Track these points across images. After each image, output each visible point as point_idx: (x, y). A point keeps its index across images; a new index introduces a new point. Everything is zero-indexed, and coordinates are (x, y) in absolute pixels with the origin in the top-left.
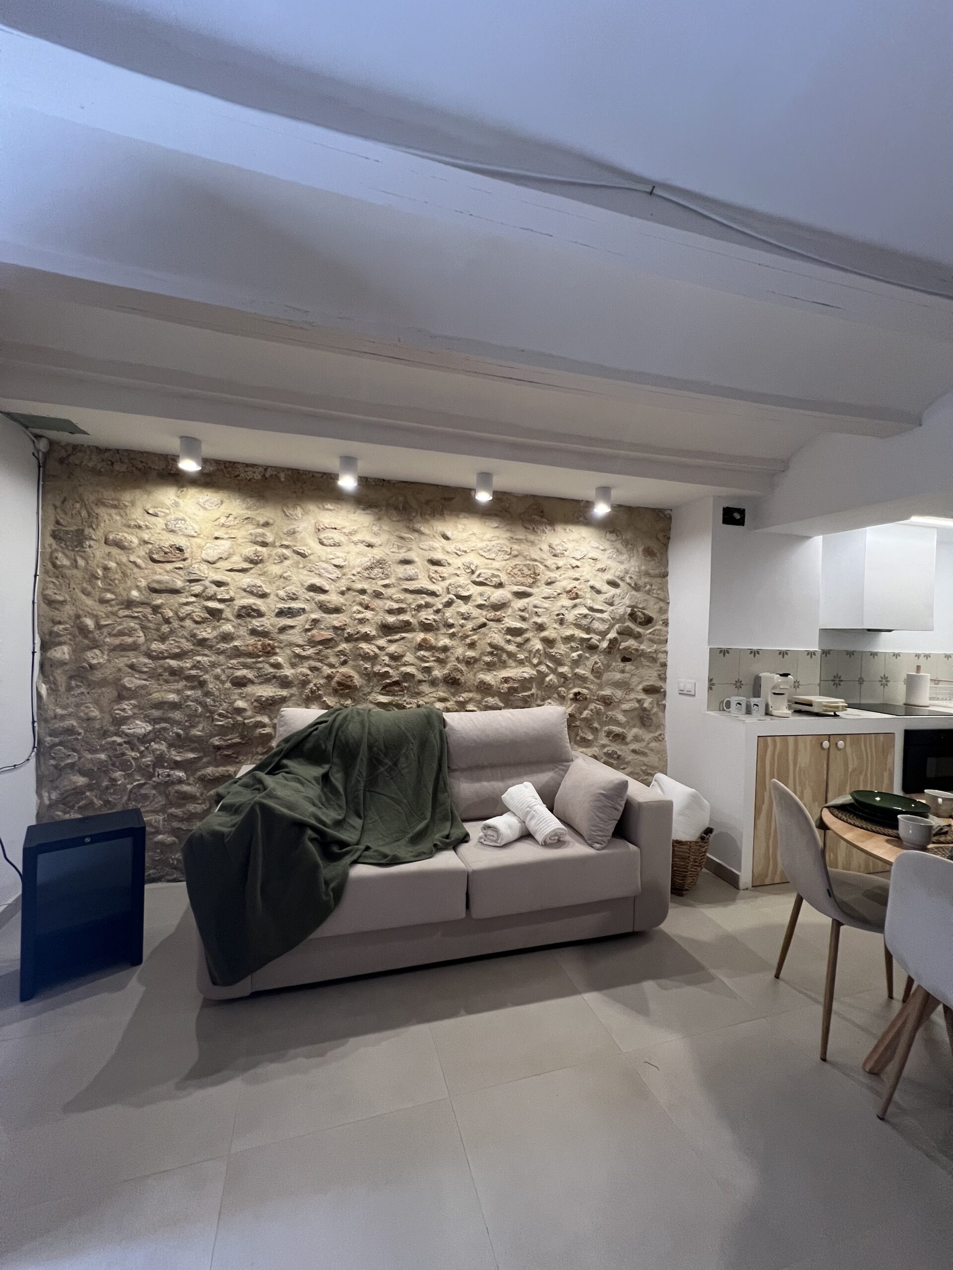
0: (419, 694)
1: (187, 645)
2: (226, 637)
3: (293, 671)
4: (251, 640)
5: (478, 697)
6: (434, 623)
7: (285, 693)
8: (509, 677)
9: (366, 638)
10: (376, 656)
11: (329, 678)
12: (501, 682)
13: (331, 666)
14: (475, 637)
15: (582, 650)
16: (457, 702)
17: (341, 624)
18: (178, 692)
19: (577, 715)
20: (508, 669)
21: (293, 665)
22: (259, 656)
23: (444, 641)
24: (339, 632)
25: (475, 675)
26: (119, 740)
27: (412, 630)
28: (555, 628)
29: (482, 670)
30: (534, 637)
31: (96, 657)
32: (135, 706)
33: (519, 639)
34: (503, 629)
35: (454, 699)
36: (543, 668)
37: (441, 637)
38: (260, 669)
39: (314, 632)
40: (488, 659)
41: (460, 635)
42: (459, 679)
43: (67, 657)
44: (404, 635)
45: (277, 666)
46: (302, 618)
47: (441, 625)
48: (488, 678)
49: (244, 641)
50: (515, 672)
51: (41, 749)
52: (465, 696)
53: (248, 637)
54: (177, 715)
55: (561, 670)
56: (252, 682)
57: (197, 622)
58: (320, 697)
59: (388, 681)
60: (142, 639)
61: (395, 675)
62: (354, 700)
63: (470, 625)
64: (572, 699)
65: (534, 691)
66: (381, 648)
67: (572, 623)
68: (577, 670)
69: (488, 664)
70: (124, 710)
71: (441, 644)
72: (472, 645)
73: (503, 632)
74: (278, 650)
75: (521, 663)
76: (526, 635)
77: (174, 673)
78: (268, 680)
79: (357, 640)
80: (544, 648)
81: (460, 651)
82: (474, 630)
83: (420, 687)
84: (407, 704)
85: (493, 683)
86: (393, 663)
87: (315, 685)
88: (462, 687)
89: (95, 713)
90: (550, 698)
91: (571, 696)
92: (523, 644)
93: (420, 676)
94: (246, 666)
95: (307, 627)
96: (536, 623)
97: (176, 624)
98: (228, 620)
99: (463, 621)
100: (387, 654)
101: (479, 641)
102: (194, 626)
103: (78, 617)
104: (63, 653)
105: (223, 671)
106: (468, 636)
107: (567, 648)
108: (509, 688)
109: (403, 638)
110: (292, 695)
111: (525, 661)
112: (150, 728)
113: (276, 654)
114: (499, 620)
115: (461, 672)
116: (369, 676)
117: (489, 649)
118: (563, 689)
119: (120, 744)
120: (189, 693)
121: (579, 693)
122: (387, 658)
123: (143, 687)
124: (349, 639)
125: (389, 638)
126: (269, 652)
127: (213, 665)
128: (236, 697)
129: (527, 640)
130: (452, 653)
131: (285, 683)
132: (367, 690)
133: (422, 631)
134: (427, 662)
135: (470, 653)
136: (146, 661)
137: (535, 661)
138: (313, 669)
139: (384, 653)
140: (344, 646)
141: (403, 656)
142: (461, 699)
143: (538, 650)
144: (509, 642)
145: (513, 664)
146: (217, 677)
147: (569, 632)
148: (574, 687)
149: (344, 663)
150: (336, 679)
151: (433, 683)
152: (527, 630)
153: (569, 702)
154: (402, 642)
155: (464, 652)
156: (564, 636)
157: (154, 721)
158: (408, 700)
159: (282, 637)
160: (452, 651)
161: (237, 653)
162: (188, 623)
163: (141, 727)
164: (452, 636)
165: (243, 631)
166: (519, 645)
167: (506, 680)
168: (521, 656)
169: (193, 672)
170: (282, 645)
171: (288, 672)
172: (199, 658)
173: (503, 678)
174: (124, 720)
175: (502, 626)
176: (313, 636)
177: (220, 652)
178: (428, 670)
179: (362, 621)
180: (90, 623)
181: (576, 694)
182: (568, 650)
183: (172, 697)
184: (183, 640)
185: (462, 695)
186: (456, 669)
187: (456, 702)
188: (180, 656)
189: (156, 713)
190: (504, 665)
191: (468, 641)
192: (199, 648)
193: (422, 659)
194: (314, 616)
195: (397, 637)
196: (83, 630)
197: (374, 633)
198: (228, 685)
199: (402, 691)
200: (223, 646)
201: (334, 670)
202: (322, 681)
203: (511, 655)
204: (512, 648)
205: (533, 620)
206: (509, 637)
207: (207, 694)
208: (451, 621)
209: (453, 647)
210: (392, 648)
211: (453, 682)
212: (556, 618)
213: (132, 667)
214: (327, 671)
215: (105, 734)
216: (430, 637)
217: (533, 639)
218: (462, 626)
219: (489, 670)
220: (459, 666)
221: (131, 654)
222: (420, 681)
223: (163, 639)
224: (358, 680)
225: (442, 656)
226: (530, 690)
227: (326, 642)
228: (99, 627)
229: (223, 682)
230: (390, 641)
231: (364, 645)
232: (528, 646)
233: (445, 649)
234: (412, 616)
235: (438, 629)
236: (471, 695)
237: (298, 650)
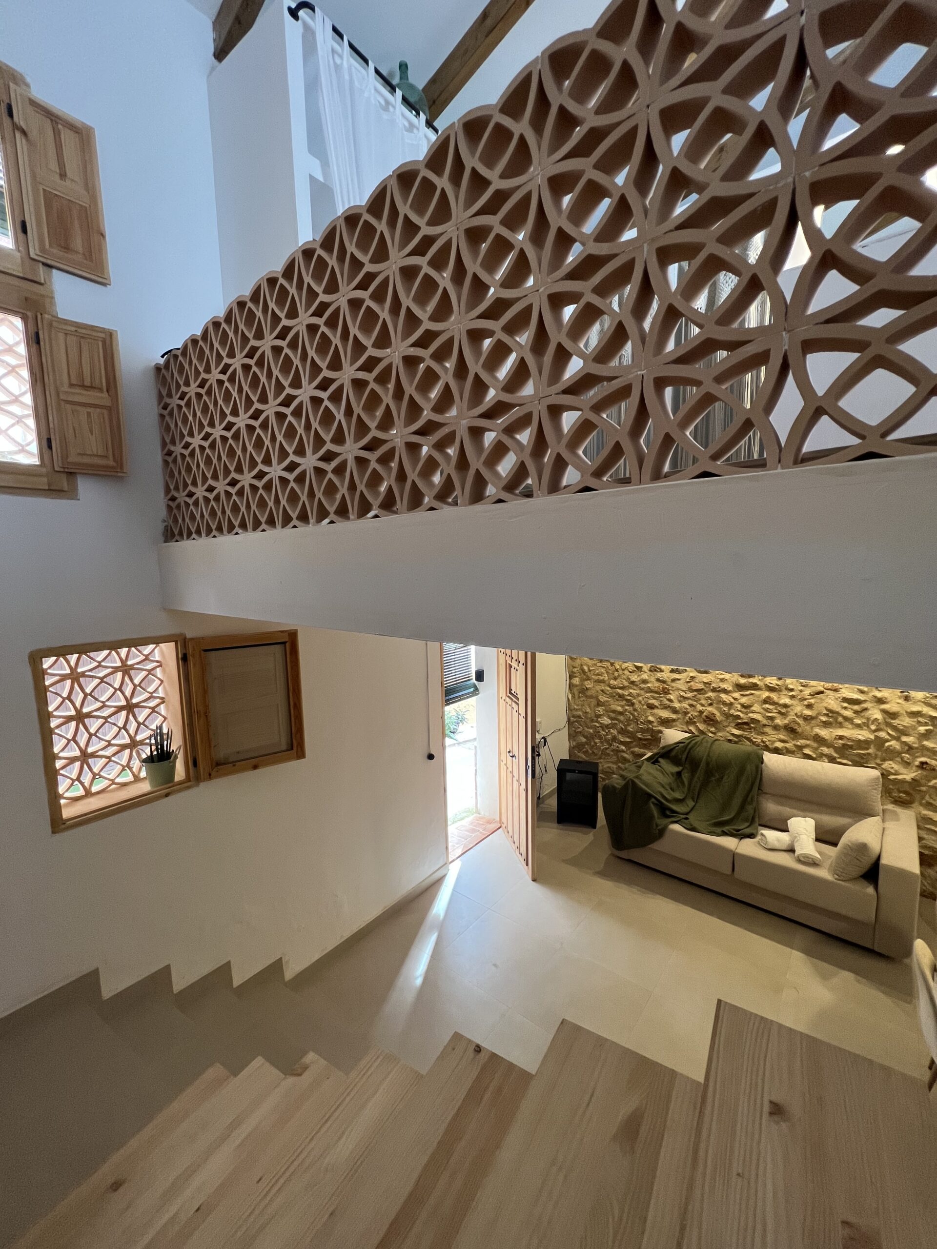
0: (764, 733)
1: (626, 684)
2: (645, 682)
3: (679, 705)
4: (657, 684)
5: (815, 745)
6: (777, 687)
7: (674, 716)
8: (843, 736)
9: (725, 691)
10: (731, 704)
11: (701, 712)
12: (835, 738)
13: (703, 705)
14: (812, 701)
15: (932, 725)
16: (796, 746)
17: (708, 681)
18: (622, 706)
19: (923, 781)
20: (844, 729)
21: (680, 702)
22: (661, 694)
23: (787, 701)
24: (707, 685)
25: (812, 728)
26: (598, 725)
27: (759, 689)
28: (898, 703)
29: (818, 726)
30: (873, 707)
31: (588, 684)
32: (604, 710)
33: (856, 707)
34: (839, 698)
35: (793, 742)
36: (882, 734)
37: (783, 697)
38: (661, 701)
39: (692, 683)
40: (824, 719)
41: (799, 697)
42: (796, 729)
43: (578, 683)
44: (753, 692)
45: (670, 700)
46: (685, 674)
47: (783, 688)
48: (824, 733)
49: (653, 685)
50: (848, 732)
51: (569, 722)
52: (801, 742)
53: (655, 682)
54: (621, 718)
55: (904, 739)
56: (657, 708)
57: (630, 672)
58: (695, 723)
59: (739, 721)
60: (606, 678)
61: (745, 718)
62: (716, 729)
63: (807, 691)
64: (917, 766)
65: (870, 751)
66: (735, 699)
67: (920, 701)
68: (925, 743)
69: (824, 722)
70: (599, 711)
71: (782, 702)
72: (809, 706)
73: (840, 700)
74: (671, 692)
75: (859, 726)
76: (864, 705)
77: (621, 696)
78: (666, 707)
79: (719, 691)
80: (884, 719)
81: (799, 708)
82: (811, 695)
83: (765, 729)
84: (754, 738)
85: (827, 738)
86: (743, 710)
87: (692, 715)
88: (800, 735)
89: (588, 710)
90: (891, 760)
91: (917, 763)
92: (861, 712)
93: (765, 722)
94: (654, 698)
95: (688, 680)
96: (875, 697)
97: (621, 672)
98: (645, 672)
99: (802, 688)
100: (739, 703)
101: (816, 704)
103: (582, 665)
104: (576, 681)
105: (643, 699)
106: (805, 699)
107: (913, 721)
108: (844, 745)
109: (752, 694)
110: (678, 719)
111: (862, 725)
112: (610, 722)
113: (670, 694)
114: (836, 690)
115: (799, 724)
116: (727, 716)
117: (825, 712)
118: (907, 756)
119: (598, 727)
120: (627, 708)
121: (926, 763)
122: (739, 707)
123: (607, 701)
124: (714, 690)
125: (742, 693)
126: (666, 692)
127: (638, 695)
128: (649, 714)
129: (866, 709)
130: (792, 709)
131: (675, 711)
132: (725, 724)
133: (768, 691)
134: (771, 713)
135: (808, 712)
136: (609, 689)
137: (873, 727)
138: (691, 705)
139: (737, 702)
140: (710, 694)
141: (751, 706)
142: (799, 744)
143: (876, 719)
144: (845, 708)
145: (850, 726)
146: (640, 702)
147: (915, 708)
148: (923, 756)
149: (711, 705)
150: (705, 714)
151: (776, 728)
152: (865, 701)
153: (914, 768)
154: (751, 696)
155: (802, 710)
156: (909, 711)
157: (612, 719)
158: (754, 736)
159: (673, 684)
161: (649, 690)
162: (626, 672)
163: (606, 721)
164: (792, 697)
165: (653, 679)
166: (856, 712)
167: (841, 738)
168: (858, 721)
169: (629, 698)
170: (673, 689)
171: (677, 705)
172: (631, 691)
173: (837, 735)
174: (599, 716)
175: (839, 695)
176: (691, 686)
177: (642, 689)
178: (772, 719)
179: (722, 680)
180: (586, 668)
181: (922, 763)
182: (914, 724)
183: (619, 709)
184: (624, 681)
185: (800, 741)
186: (795, 722)
187: (794, 745)
188: (622, 688)
189: (613, 715)
190: (841, 725)
191: (806, 703)
192: (632, 685)
193: (767, 710)
194: (691, 674)
195: (748, 693)
196: (583, 671)
197: (731, 688)
198: (645, 707)
199: (751, 729)
200: (643, 686)
201: (704, 708)
202: (696, 714)
203: (846, 719)
204: (848, 713)
205: (873, 694)
206: (845, 705)
207: (635, 710)
208: (791, 687)
209: (792, 705)
210: (744, 700)
211: (791, 730)
212: (900, 694)
213: (602, 691)
214: (700, 708)
215: (592, 721)
216: (774, 696)
217: (872, 709)
218: (801, 691)
219: (825, 727)
220: (797, 719)
221: (602, 684)
222: (765, 725)
223: (615, 679)
224: (719, 717)
225: (783, 710)
226: (867, 749)
227: (699, 691)
228: (590, 671)
229: (643, 705)
230: (742, 695)
231: (723, 696)
232: (867, 714)
233: (785, 706)
234: (759, 680)
235: (780, 691)
236: (808, 742)
237: (682, 693)
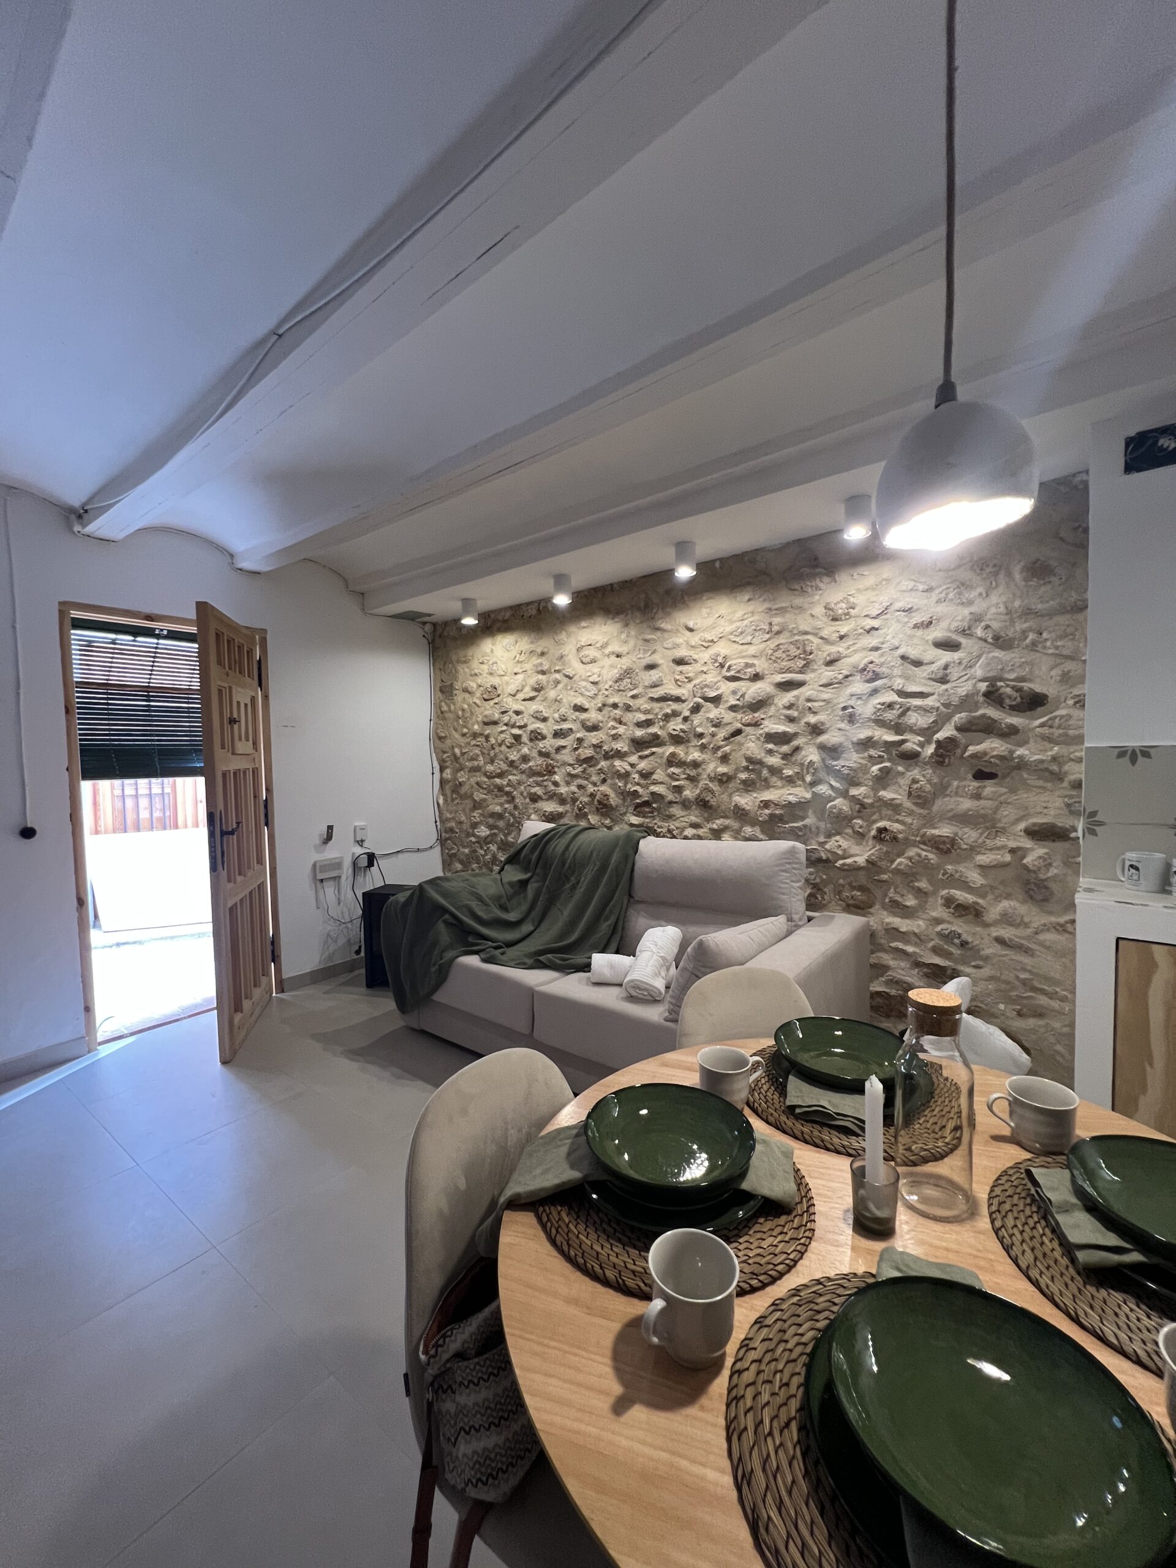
0: (670, 817)
1: (504, 767)
2: (525, 759)
3: (566, 789)
4: (540, 761)
5: (735, 825)
6: (681, 734)
7: (561, 809)
8: (769, 801)
9: (620, 755)
10: (627, 774)
11: (592, 795)
12: (759, 807)
13: (595, 784)
14: (727, 749)
15: (889, 760)
17: (598, 741)
18: (501, 805)
19: (883, 864)
20: (772, 790)
21: (568, 783)
22: (545, 775)
23: (695, 755)
24: (598, 750)
25: (730, 796)
26: (473, 839)
27: (661, 744)
28: (839, 729)
29: (738, 790)
30: (807, 743)
31: (462, 777)
32: (481, 815)
33: (785, 749)
34: (761, 735)
35: (708, 826)
36: (822, 789)
37: (691, 750)
38: (546, 786)
39: (580, 750)
40: (743, 776)
41: (711, 746)
42: (708, 801)
43: (449, 776)
44: (654, 750)
45: (556, 784)
46: (571, 738)
47: (691, 736)
48: (745, 801)
49: (537, 762)
50: (776, 794)
51: (442, 841)
52: (717, 824)
53: (538, 758)
54: (501, 824)
55: (854, 792)
56: (542, 799)
57: (509, 747)
58: (586, 815)
59: (638, 801)
60: (482, 763)
61: (644, 794)
62: (612, 820)
63: (722, 733)
64: (874, 837)
65: (807, 821)
66: (632, 765)
67: (870, 720)
68: (882, 793)
69: (744, 782)
70: (474, 817)
71: (690, 758)
72: (725, 759)
73: (762, 739)
74: (556, 769)
75: (790, 781)
76: (795, 743)
77: (500, 789)
78: (552, 796)
79: (613, 757)
80: (823, 760)
81: (714, 767)
82: (726, 739)
83: (671, 809)
84: (658, 827)
85: (748, 808)
86: (642, 782)
87: (581, 802)
88: (716, 811)
89: (463, 818)
90: (838, 833)
91: (873, 833)
92: (791, 755)
93: (670, 797)
94: (538, 784)
95: (575, 746)
96: (808, 724)
97: (497, 749)
98: (526, 744)
99: (713, 729)
100: (638, 772)
101: (733, 753)
102: (507, 750)
103: (453, 747)
104: (448, 774)
105: (525, 787)
106: (719, 748)
107: (863, 758)
108: (771, 816)
109: (653, 753)
110: (567, 812)
111: (795, 779)
112: (488, 833)
113: (555, 773)
114: (756, 724)
115: (712, 792)
116: (625, 795)
117: (745, 764)
118: (859, 821)
119: (474, 843)
120: (506, 806)
121: (885, 829)
122: (636, 776)
123: (484, 800)
124: (607, 756)
125: (640, 754)
126: (550, 771)
127: (520, 783)
128: (531, 811)
129: (797, 749)
130: (704, 769)
131: (562, 801)
132: (623, 810)
133: (673, 745)
134: (678, 780)
135: (723, 769)
136: (486, 779)
137: (808, 779)
138: (580, 787)
139: (635, 770)
140: (603, 764)
141: (652, 773)
142: (715, 826)
143: (811, 763)
144: (770, 752)
145: (779, 783)
146: (522, 794)
147: (864, 734)
148: (882, 819)
149: (604, 781)
150: (597, 797)
151: (685, 804)
152: (795, 735)
153: (870, 843)
154: (651, 758)
155: (716, 768)
156: (855, 740)
157: (491, 827)
158: (659, 824)
159: (558, 757)
160: (703, 767)
161: (532, 773)
162: (503, 748)
163: (483, 831)
164: (703, 747)
165: (534, 754)
166: (785, 757)
167: (766, 804)
168: (788, 772)
169: (507, 789)
170: (558, 764)
171: (563, 790)
172: (510, 777)
173: (761, 801)
174: (475, 825)
175: (761, 732)
176: (579, 755)
177: (523, 772)
178: (678, 790)
179: (616, 737)
180: (457, 751)
181: (882, 830)
182: (864, 762)
183: (498, 809)
184: (502, 763)
185: (717, 821)
186: (707, 789)
187: (710, 829)
188: (500, 775)
189: (491, 821)
190: (767, 786)
191: (720, 754)
192: (511, 769)
193: (672, 776)
194: (579, 735)
195: (647, 752)
196: (456, 759)
197: (626, 749)
198: (528, 800)
199: (652, 812)
200: (524, 766)
201: (596, 789)
202: (586, 799)
203: (774, 771)
204: (774, 761)
205: (806, 720)
206: (771, 746)
207: (516, 807)
208: (699, 730)
209: (703, 762)
210: (643, 765)
211: (703, 804)
212: (841, 713)
213: (477, 784)
214: (591, 789)
215: (468, 835)
216: (680, 751)
217: (806, 747)
218: (713, 735)
219: (747, 791)
220: (711, 785)
221: (478, 774)
222: (671, 803)
223: (492, 762)
224: (614, 800)
225: (693, 773)
226: (803, 818)
227: (588, 760)
228: (463, 754)
229: (525, 798)
230: (641, 757)
231: (617, 763)
232: (798, 757)
233: (696, 765)
234: (661, 727)
235: (688, 741)
236: (727, 822)
237: (569, 769)
